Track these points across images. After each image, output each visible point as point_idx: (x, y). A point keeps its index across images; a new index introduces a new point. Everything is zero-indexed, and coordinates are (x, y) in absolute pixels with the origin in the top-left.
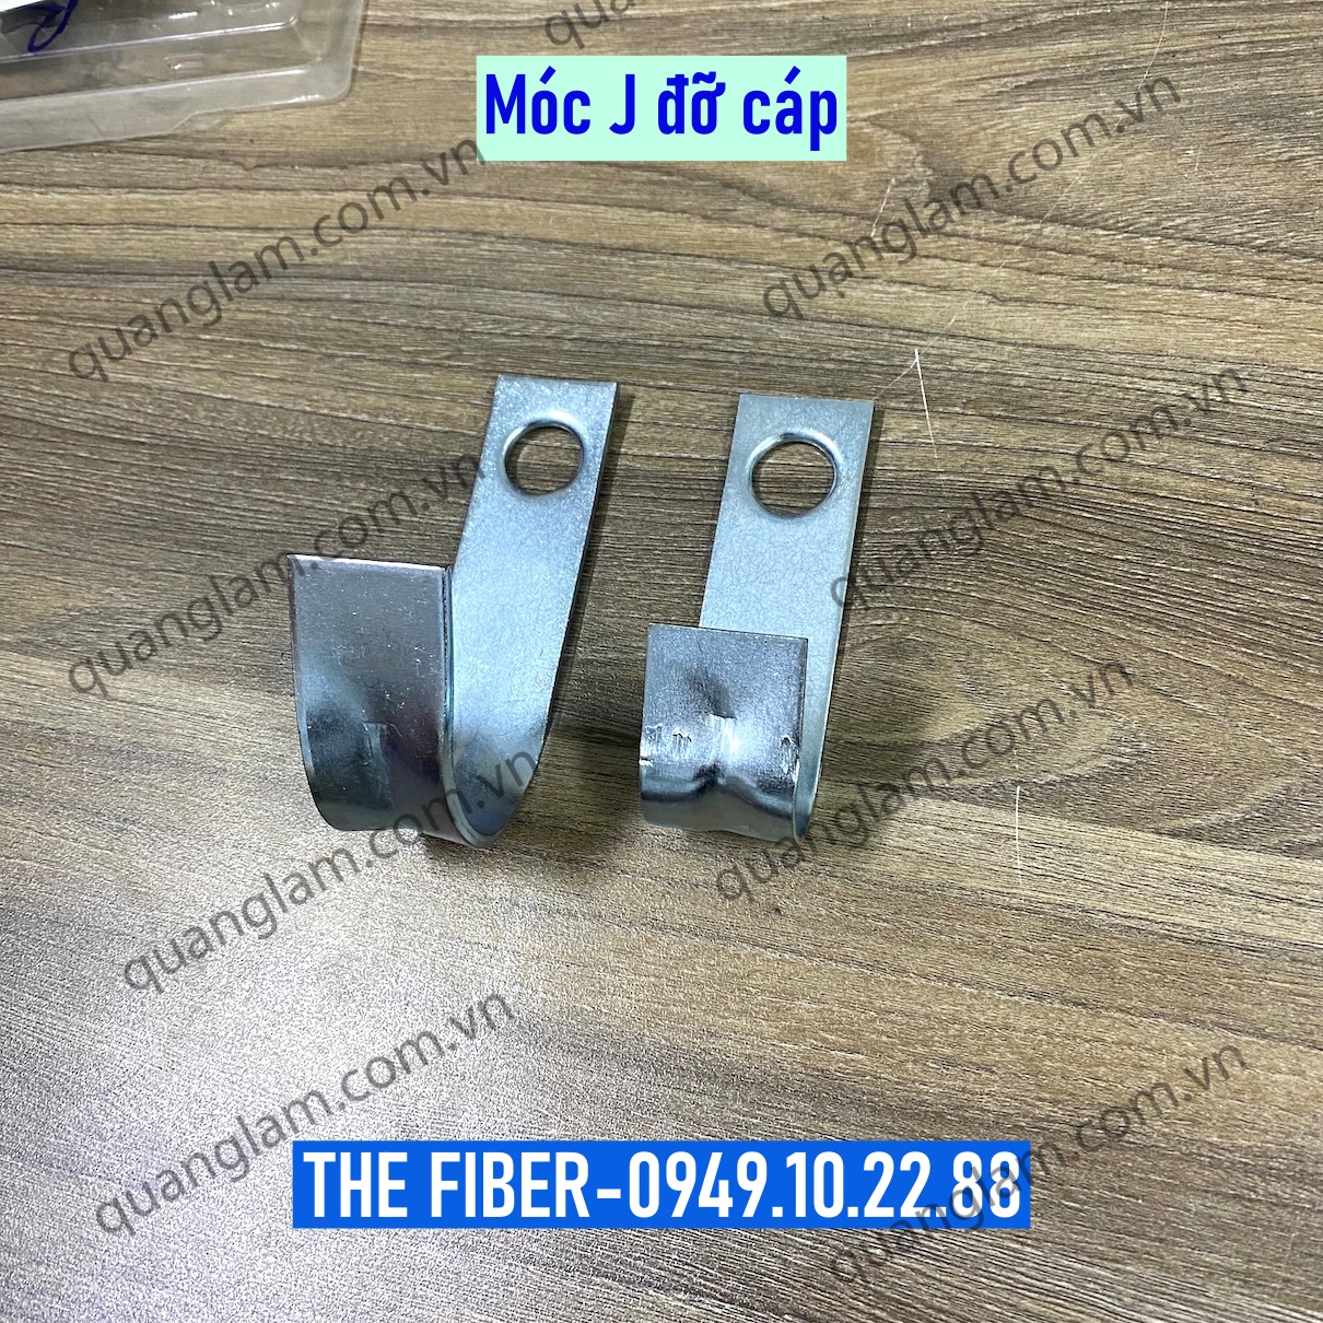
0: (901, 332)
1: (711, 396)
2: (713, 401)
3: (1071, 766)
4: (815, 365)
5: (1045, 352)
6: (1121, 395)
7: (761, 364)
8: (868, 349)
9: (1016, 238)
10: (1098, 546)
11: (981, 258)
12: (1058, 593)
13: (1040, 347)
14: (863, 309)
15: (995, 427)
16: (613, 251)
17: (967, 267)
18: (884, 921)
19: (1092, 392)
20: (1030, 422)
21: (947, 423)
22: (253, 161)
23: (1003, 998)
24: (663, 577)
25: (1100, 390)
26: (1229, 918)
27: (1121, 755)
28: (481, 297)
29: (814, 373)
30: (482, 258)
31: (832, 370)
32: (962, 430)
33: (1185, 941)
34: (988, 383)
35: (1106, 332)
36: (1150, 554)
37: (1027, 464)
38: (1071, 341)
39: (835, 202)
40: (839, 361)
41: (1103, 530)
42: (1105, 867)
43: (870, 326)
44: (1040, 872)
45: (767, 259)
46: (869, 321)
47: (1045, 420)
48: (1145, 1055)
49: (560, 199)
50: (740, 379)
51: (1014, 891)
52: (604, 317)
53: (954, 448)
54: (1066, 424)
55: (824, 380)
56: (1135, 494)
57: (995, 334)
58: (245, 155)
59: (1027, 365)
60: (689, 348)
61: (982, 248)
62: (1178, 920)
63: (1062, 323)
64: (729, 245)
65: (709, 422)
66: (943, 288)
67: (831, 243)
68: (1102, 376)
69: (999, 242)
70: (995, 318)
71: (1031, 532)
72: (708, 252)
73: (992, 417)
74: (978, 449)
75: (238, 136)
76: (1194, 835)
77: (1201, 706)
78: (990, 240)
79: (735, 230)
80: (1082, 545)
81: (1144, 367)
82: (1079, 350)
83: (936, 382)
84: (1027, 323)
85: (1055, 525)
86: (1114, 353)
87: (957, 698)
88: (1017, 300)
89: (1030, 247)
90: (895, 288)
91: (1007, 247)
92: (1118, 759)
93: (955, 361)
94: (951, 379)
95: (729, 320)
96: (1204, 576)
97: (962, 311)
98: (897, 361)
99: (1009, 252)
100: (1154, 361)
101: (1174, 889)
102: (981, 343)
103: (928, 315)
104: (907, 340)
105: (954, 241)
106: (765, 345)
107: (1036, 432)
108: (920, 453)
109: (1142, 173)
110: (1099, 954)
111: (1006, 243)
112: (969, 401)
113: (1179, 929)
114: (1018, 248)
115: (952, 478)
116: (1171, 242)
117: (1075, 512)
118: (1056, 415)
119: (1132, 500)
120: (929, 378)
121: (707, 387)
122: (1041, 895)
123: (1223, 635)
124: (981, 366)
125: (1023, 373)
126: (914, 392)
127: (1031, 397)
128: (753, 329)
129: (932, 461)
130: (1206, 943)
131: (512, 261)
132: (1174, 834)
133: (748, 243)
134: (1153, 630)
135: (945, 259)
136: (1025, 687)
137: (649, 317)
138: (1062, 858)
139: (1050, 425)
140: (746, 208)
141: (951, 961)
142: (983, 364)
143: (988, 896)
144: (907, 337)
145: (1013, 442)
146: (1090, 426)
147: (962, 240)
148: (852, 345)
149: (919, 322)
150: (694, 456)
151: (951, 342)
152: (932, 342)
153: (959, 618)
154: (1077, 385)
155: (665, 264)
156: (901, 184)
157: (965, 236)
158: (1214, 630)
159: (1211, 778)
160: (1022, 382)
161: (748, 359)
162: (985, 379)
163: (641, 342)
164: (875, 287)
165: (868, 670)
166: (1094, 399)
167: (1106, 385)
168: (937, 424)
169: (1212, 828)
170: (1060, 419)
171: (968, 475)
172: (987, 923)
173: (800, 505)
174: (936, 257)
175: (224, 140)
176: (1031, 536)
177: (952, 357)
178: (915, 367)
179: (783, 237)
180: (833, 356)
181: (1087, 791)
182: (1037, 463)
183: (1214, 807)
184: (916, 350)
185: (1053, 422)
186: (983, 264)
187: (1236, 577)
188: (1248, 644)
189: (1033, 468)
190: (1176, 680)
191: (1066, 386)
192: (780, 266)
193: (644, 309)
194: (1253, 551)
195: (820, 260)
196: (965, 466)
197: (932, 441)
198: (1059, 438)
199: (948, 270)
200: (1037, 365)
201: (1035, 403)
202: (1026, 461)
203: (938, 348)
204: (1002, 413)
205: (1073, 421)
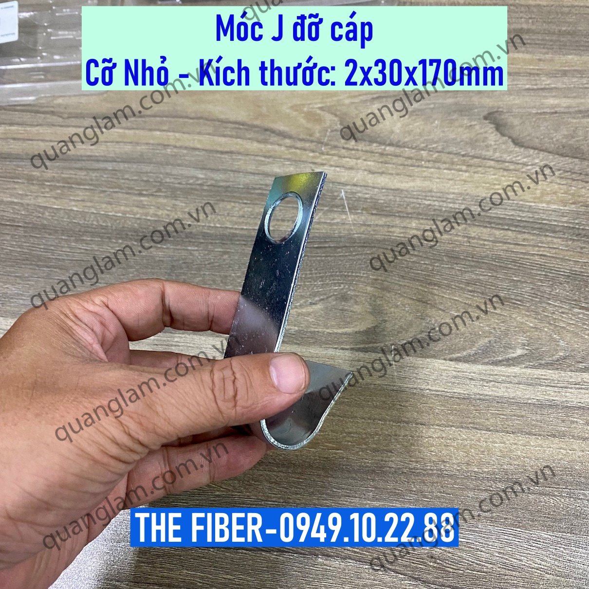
0: (336, 184)
3: (411, 337)
5: (389, 191)
6: (418, 206)
9: (376, 151)
10: (415, 259)
11: (364, 158)
12: (401, 276)
13: (387, 189)
15: (374, 217)
16: (223, 153)
17: (359, 161)
19: (408, 205)
20: (386, 215)
21: (356, 216)
22: (66, 115)
23: (394, 424)
25: (411, 205)
26: (474, 389)
30: (168, 154)
32: (363, 218)
33: (458, 398)
34: (370, 202)
35: (411, 184)
36: (433, 261)
37: (386, 231)
38: (399, 187)
39: (308, 137)
42: (427, 373)
44: (404, 376)
45: (283, 157)
47: (392, 215)
49: (199, 133)
51: (394, 384)
52: (220, 177)
53: (359, 225)
54: (400, 216)
57: (371, 185)
58: (62, 113)
59: (383, 196)
61: (364, 154)
62: (455, 391)
63: (395, 181)
64: (268, 151)
66: (351, 168)
67: (307, 152)
68: (411, 199)
69: (370, 152)
70: (371, 179)
71: (390, 254)
72: (260, 154)
73: (372, 214)
74: (369, 226)
75: (59, 106)
76: (458, 360)
77: (456, 314)
78: (367, 152)
79: (270, 147)
80: (408, 258)
81: (426, 196)
82: (402, 190)
83: (351, 202)
84: (382, 181)
86: (414, 191)
88: (379, 173)
89: (382, 154)
90: (333, 168)
91: (373, 154)
93: (358, 194)
94: (356, 200)
95: (270, 179)
96: (453, 268)
97: (359, 176)
98: (336, 194)
99: (374, 156)
100: (429, 194)
101: (453, 380)
102: (366, 188)
103: (346, 178)
105: (353, 152)
107: (389, 219)
108: (347, 227)
110: (428, 405)
112: (364, 208)
113: (456, 394)
114: (377, 155)
115: (359, 235)
116: (432, 153)
118: (395, 213)
120: (348, 200)
122: (405, 385)
123: (462, 288)
124: (367, 196)
125: (382, 198)
126: (343, 205)
127: (386, 207)
129: (352, 230)
130: (466, 399)
131: (181, 156)
132: (451, 360)
133: (276, 151)
134: (437, 288)
135: (351, 158)
136: (392, 310)
137: (238, 177)
138: (411, 371)
140: (274, 138)
141: (373, 412)
143: (385, 387)
144: (339, 186)
145: (381, 222)
146: (408, 217)
147: (356, 152)
149: (343, 180)
151: (355, 187)
152: (348, 187)
154: (402, 203)
155: (243, 158)
156: (332, 131)
157: (357, 150)
158: (458, 287)
159: (462, 339)
160: (382, 202)
163: (236, 187)
164: (326, 168)
166: (408, 207)
168: (352, 216)
169: (464, 357)
170: (397, 214)
171: (365, 235)
172: (385, 397)
174: (347, 157)
175: (53, 107)
177: (356, 193)
178: (343, 196)
179: (289, 149)
182: (390, 230)
183: (464, 349)
184: (342, 191)
185: (395, 216)
186: (365, 160)
187: (464, 268)
188: (471, 291)
189: (388, 232)
190: (446, 305)
191: (398, 203)
192: (289, 160)
193: (236, 174)
194: (470, 259)
195: (304, 158)
196: (364, 231)
197: (351, 222)
198: (397, 221)
199: (352, 162)
200: (387, 195)
201: (388, 209)
202: (386, 229)
203: (351, 190)
204: (376, 213)
205: (402, 215)
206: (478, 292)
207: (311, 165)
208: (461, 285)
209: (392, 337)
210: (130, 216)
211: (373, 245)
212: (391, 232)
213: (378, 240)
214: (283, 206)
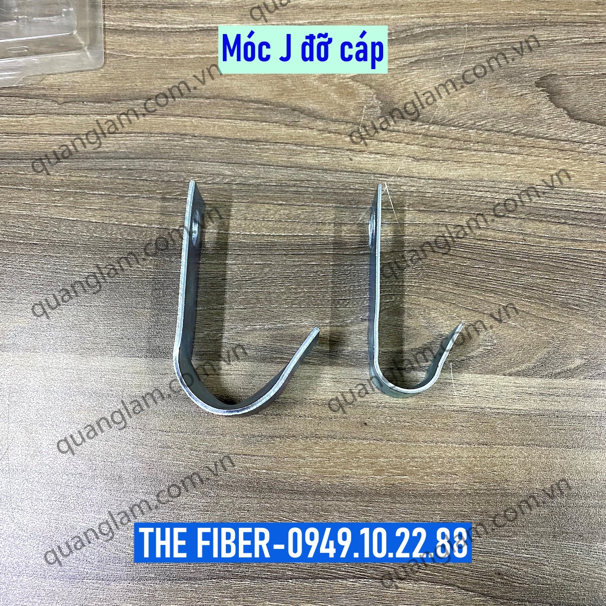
0: (378, 175)
1: (302, 207)
2: (304, 209)
4: (345, 191)
5: (437, 182)
6: (469, 198)
7: (322, 192)
8: (365, 183)
9: (419, 131)
10: (468, 263)
11: (406, 141)
12: (455, 283)
13: (435, 179)
14: (361, 166)
15: (421, 215)
16: (248, 141)
17: (401, 145)
18: (408, 422)
19: (458, 198)
20: (435, 212)
21: (403, 214)
22: (61, 100)
23: (456, 446)
24: (295, 289)
25: (461, 197)
26: (533, 404)
27: (487, 346)
28: (190, 165)
29: (345, 195)
30: (187, 146)
31: (352, 193)
32: (409, 216)
33: (519, 415)
34: (416, 196)
35: (460, 172)
36: (487, 264)
37: (436, 230)
38: (447, 176)
39: (342, 117)
40: (355, 189)
41: (469, 256)
42: (487, 391)
43: (365, 173)
44: (464, 396)
45: (316, 144)
46: (364, 171)
47: (441, 211)
48: (510, 460)
49: (219, 117)
50: (314, 199)
51: (455, 404)
52: (248, 173)
53: (407, 225)
54: (450, 212)
55: (350, 198)
56: (479, 240)
57: (416, 175)
58: (57, 96)
59: (431, 188)
60: (289, 186)
61: (406, 136)
62: (516, 408)
63: (442, 169)
64: (299, 137)
65: (304, 219)
66: (393, 155)
67: (343, 136)
68: (461, 191)
69: (413, 134)
70: (417, 168)
71: (442, 258)
72: (290, 141)
73: (420, 211)
74: (416, 225)
75: (51, 86)
76: (518, 374)
77: (514, 324)
78: (409, 133)
79: (301, 131)
80: (462, 262)
81: (476, 186)
82: (451, 180)
83: (395, 197)
84: (429, 169)
85: (451, 255)
86: (464, 181)
87: (423, 329)
88: (423, 159)
89: (426, 135)
90: (373, 156)
91: (416, 136)
92: (486, 348)
93: (402, 187)
94: (401, 195)
95: (305, 172)
96: (509, 272)
97: (402, 165)
99: (418, 138)
100: (480, 184)
101: (513, 396)
102: (411, 179)
103: (388, 168)
104: (381, 179)
105: (394, 134)
106: (322, 184)
107: (438, 216)
108: (393, 227)
109: (466, 101)
110: (489, 424)
111: (416, 134)
112: (410, 204)
113: (517, 411)
114: (421, 136)
115: (409, 238)
116: (480, 132)
117: (458, 249)
118: (445, 208)
119: (478, 243)
120: (393, 195)
121: (300, 203)
122: (465, 404)
123: (519, 294)
124: (413, 189)
125: (430, 191)
126: (387, 202)
127: (434, 201)
128: (316, 176)
129: (399, 231)
130: (526, 415)
131: (201, 147)
132: (510, 375)
133: (307, 137)
134: (493, 295)
135: (392, 142)
136: (448, 322)
137: (269, 172)
138: (471, 389)
139: (443, 213)
140: (304, 121)
141: (435, 435)
142: (414, 188)
143: (445, 407)
144: (381, 177)
145: (430, 221)
146: (459, 212)
147: (397, 133)
148: (358, 182)
149: (385, 171)
150: (299, 235)
151: (399, 179)
152: (391, 179)
153: (419, 297)
154: (451, 195)
155: (272, 147)
156: (369, 108)
157: (399, 131)
158: (515, 293)
159: (521, 351)
160: (430, 195)
161: (316, 190)
162: (415, 195)
163: (268, 184)
164: (364, 155)
165: (386, 321)
166: (459, 201)
167: (463, 195)
168: (399, 215)
169: (523, 371)
170: (447, 210)
171: (414, 236)
172: (447, 418)
173: (348, 253)
174: (388, 141)
175: (44, 88)
176: (442, 260)
177: (401, 186)
178: (386, 190)
179: (322, 134)
180: (352, 187)
181: (477, 362)
182: (440, 229)
183: (523, 362)
184: (386, 183)
186: (408, 144)
187: (521, 271)
188: (528, 297)
189: (438, 231)
190: (504, 315)
191: (447, 196)
192: (323, 147)
193: (266, 169)
194: (526, 260)
195: (340, 144)
196: (412, 232)
197: (398, 222)
198: (447, 218)
199: (393, 147)
200: (435, 187)
201: (436, 204)
202: (436, 229)
203: (394, 182)
204: (424, 209)
205: (452, 211)
206: (536, 298)
207: (348, 153)
208: (518, 291)
212: (441, 231)
214: (321, 206)
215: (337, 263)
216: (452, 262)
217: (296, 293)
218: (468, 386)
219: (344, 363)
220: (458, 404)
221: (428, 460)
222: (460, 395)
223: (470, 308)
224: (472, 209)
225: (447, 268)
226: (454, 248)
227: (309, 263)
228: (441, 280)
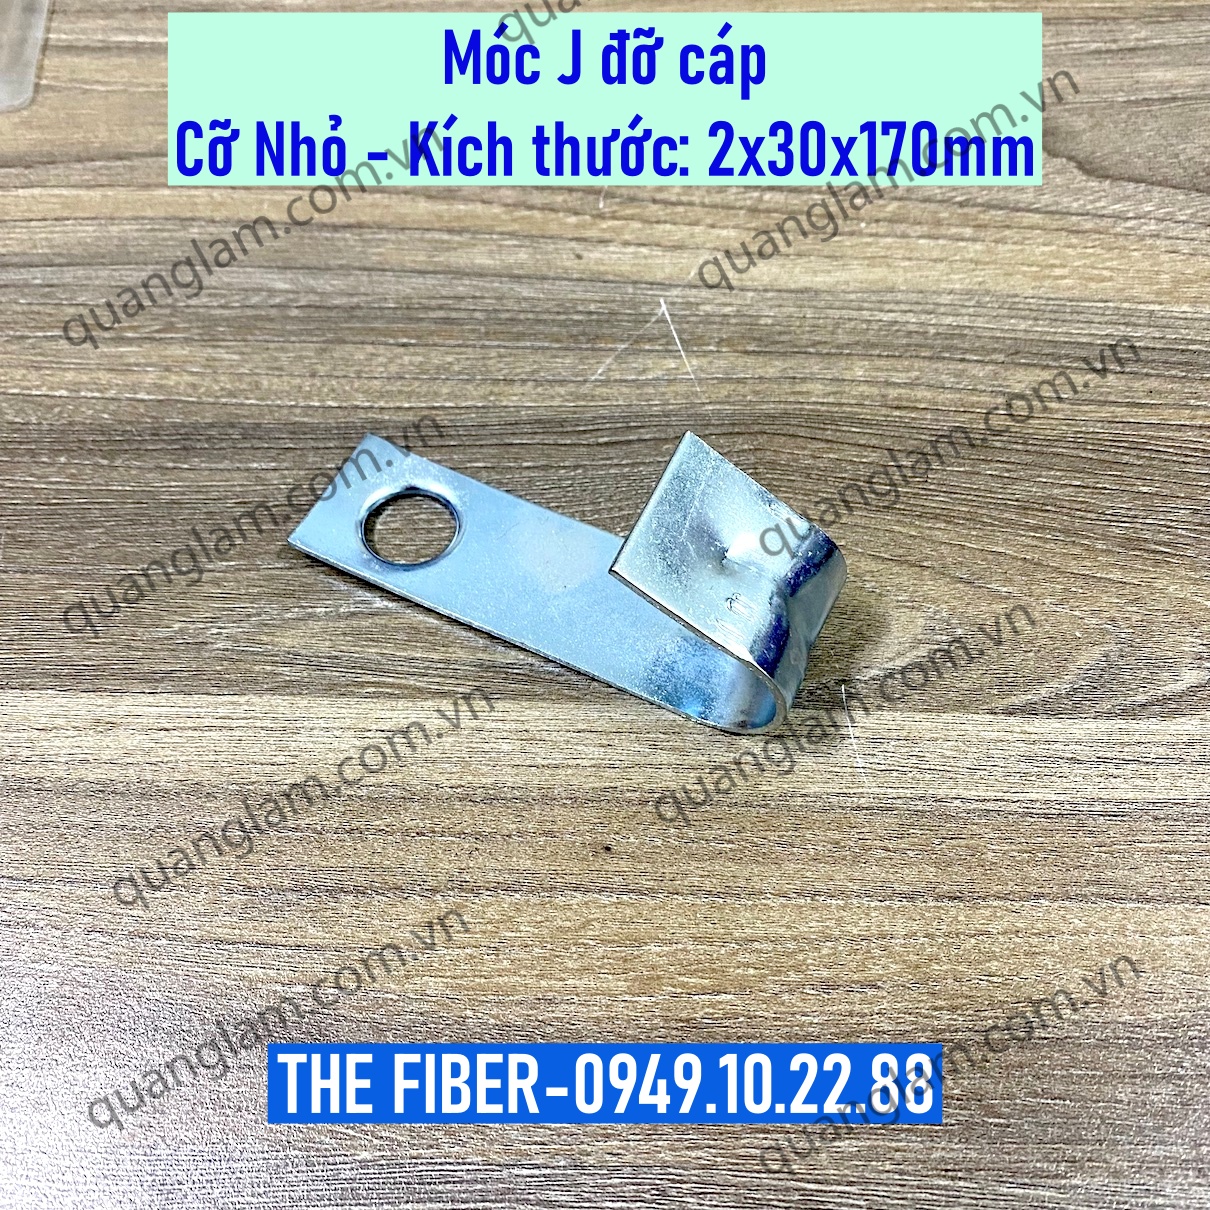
0: (644, 286)
1: (457, 350)
2: (461, 353)
3: (891, 659)
4: (563, 317)
5: (785, 295)
6: (864, 326)
7: (507, 319)
8: (613, 301)
9: (738, 204)
10: (873, 457)
11: (709, 221)
13: (780, 291)
14: (602, 268)
15: (750, 360)
16: (336, 228)
17: (697, 229)
19: (837, 326)
20: (784, 354)
21: (704, 361)
23: (873, 904)
24: (429, 521)
25: (844, 324)
26: (1085, 786)
27: (938, 643)
29: (563, 324)
31: (581, 321)
32: (720, 365)
33: (1046, 816)
34: (736, 324)
35: (840, 276)
37: (788, 390)
38: (808, 285)
40: (587, 312)
41: (874, 442)
42: (948, 753)
43: (612, 282)
44: (883, 767)
45: (498, 229)
46: (611, 277)
47: (799, 351)
50: (487, 333)
51: (860, 790)
52: (332, 285)
53: (715, 381)
54: (818, 354)
55: (575, 331)
56: (897, 408)
59: (771, 307)
60: (427, 308)
61: (708, 213)
62: (1034, 796)
63: (797, 270)
64: (459, 218)
65: (460, 373)
66: (679, 247)
67: (561, 215)
68: (844, 312)
69: (723, 207)
71: (804, 449)
72: (437, 225)
73: (747, 353)
74: (739, 381)
76: (1029, 711)
77: (1005, 589)
78: (715, 206)
79: (462, 207)
80: (857, 456)
81: (881, 301)
82: (817, 292)
83: (685, 326)
84: (764, 272)
85: (828, 441)
86: (849, 293)
89: (754, 210)
90: (631, 249)
91: (732, 212)
93: (702, 307)
94: (700, 322)
95: (467, 282)
96: (979, 473)
98: (644, 309)
99: (736, 216)
100: (889, 297)
101: (1022, 765)
102: (724, 291)
103: (667, 270)
104: (650, 292)
105: (681, 209)
106: (510, 304)
107: (791, 362)
108: (682, 388)
110: (963, 842)
111: (733, 208)
112: (722, 340)
113: (1038, 805)
114: (742, 212)
115: (718, 407)
116: (882, 202)
117: (844, 428)
118: (808, 346)
119: (895, 414)
120: (680, 323)
121: (453, 342)
122: (890, 790)
123: (1010, 523)
124: (727, 310)
125: (768, 315)
126: (666, 336)
127: (780, 333)
128: (494, 290)
129: (695, 394)
130: (1070, 816)
132: (1009, 712)
133: (478, 217)
134: (943, 525)
135: (675, 224)
137: (382, 283)
138: (904, 750)
139: (803, 356)
141: (808, 874)
142: (730, 309)
143: (834, 800)
144: (651, 289)
145: (771, 372)
146: (841, 354)
147: (688, 208)
148: (597, 298)
149: (660, 276)
150: (448, 404)
151: (694, 291)
152: (675, 292)
154: (821, 321)
155: (393, 237)
157: (691, 204)
158: (1001, 520)
159: (1031, 654)
160: (770, 321)
161: (493, 315)
162: (733, 321)
163: (376, 305)
164: (611, 249)
166: (840, 331)
167: (849, 319)
168: (695, 362)
169: (1045, 702)
170: (812, 350)
171: (733, 404)
172: (839, 828)
173: (569, 442)
174: (665, 222)
176: (806, 452)
177: (698, 304)
178: (663, 314)
179: (512, 212)
180: (580, 308)
182: (798, 388)
183: (1041, 681)
184: (662, 301)
185: (805, 353)
186: (713, 226)
187: (1008, 471)
188: (1035, 529)
189: (794, 393)
190: (975, 568)
191: (811, 322)
192: (513, 235)
193: (375, 277)
194: (1019, 447)
195: (553, 228)
196: (729, 396)
197: (693, 377)
198: (815, 366)
199: (680, 233)
200: (780, 306)
201: (786, 338)
202: (786, 387)
203: (683, 297)
204: (756, 349)
205: (825, 351)
206: (1055, 529)
207: (573, 244)
208: (1006, 515)
209: (837, 661)
210: (89, 395)
211: (756, 428)
212: (800, 393)
213: (769, 416)
214: (505, 347)
215: (539, 464)
216: (831, 456)
217: (429, 531)
218: (893, 743)
219: (550, 693)
220: (870, 791)
221: (791, 946)
222: (874, 766)
223: (886, 556)
224: (874, 346)
225: (819, 469)
226: (834, 427)
227: (469, 465)
228: (806, 495)
